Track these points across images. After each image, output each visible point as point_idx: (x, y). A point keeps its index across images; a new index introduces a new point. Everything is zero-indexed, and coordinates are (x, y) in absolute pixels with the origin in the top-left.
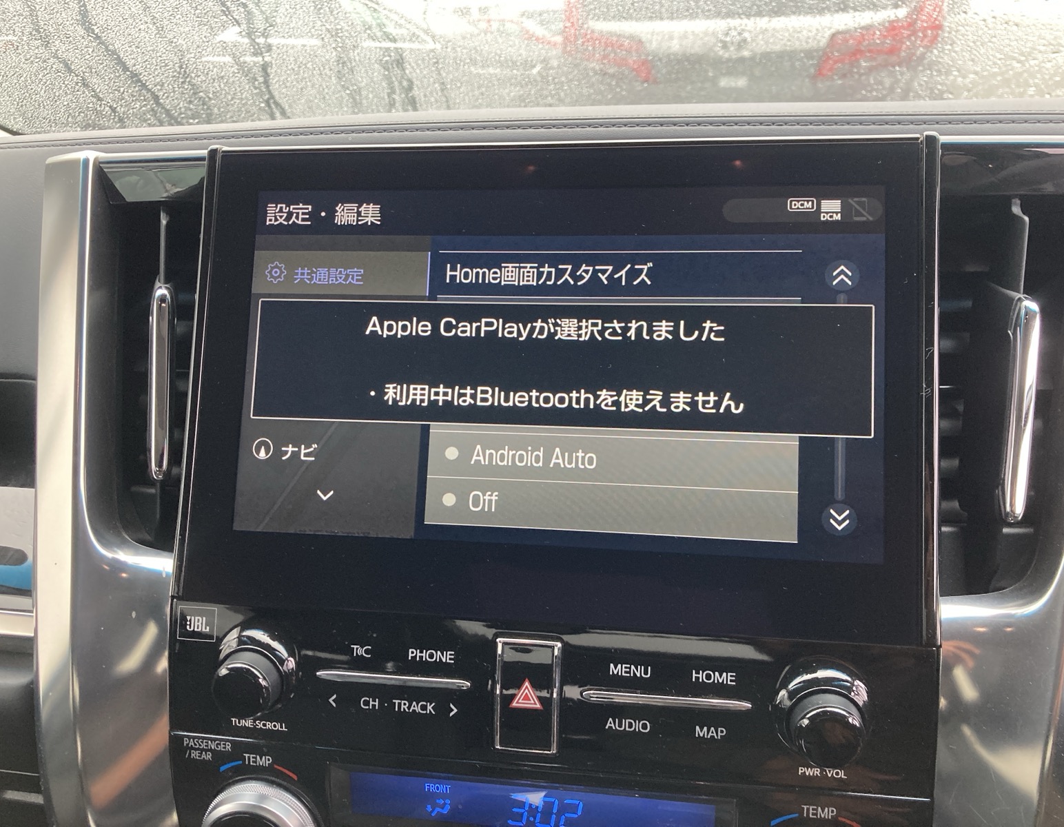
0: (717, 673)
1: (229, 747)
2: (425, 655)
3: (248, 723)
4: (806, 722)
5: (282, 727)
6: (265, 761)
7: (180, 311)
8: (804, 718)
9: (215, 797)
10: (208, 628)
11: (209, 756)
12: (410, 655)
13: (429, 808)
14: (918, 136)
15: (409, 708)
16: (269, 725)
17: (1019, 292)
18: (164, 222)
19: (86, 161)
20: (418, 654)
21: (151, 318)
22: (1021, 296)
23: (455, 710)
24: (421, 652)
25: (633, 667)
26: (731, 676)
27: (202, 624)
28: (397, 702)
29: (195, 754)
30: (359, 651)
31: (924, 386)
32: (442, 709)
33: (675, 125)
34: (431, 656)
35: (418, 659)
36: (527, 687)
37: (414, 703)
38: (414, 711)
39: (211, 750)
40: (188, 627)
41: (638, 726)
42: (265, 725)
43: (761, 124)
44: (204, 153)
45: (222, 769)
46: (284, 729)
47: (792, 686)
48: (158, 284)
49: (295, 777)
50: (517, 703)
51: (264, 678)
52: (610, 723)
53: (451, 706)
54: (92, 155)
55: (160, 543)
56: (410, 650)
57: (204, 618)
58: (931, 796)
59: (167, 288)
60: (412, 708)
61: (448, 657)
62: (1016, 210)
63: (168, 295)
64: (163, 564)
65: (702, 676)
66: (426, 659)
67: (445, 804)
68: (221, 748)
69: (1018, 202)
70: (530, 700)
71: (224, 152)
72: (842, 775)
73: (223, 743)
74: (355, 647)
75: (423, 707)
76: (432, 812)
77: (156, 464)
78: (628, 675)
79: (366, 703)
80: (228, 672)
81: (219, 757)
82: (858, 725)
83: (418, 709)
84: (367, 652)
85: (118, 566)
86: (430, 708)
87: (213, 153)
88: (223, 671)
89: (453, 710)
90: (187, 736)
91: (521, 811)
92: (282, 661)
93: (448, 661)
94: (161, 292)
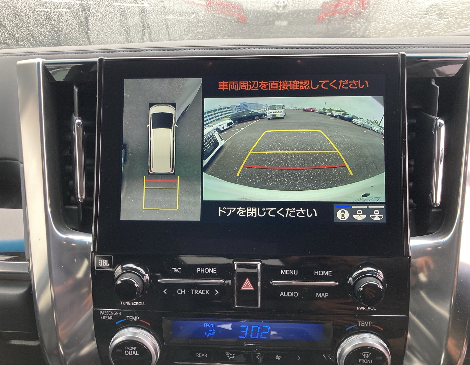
0: (324, 271)
1: (120, 314)
3: (128, 303)
4: (361, 289)
5: (143, 304)
6: (136, 318)
7: (88, 129)
8: (360, 287)
9: (114, 335)
10: (109, 264)
11: (111, 318)
12: (198, 271)
13: (206, 334)
14: (397, 54)
15: (198, 293)
16: (137, 304)
17: (436, 116)
18: (77, 90)
19: (39, 64)
20: (201, 270)
21: (74, 132)
22: (437, 118)
23: (218, 292)
24: (203, 269)
25: (290, 271)
26: (330, 272)
27: (106, 263)
28: (193, 290)
29: (105, 318)
30: (176, 270)
31: (402, 154)
32: (212, 292)
33: (295, 48)
34: (207, 271)
35: (201, 272)
36: (247, 281)
37: (200, 290)
38: (200, 294)
39: (112, 315)
40: (100, 264)
41: (293, 294)
42: (135, 303)
43: (330, 48)
44: (96, 60)
45: (117, 323)
46: (144, 305)
47: (354, 276)
48: (75, 118)
49: (149, 324)
50: (244, 288)
51: (137, 283)
52: (282, 294)
53: (216, 290)
54: (41, 61)
55: (84, 228)
56: (198, 269)
57: (107, 260)
58: (408, 314)
59: (79, 119)
60: (199, 292)
61: (214, 270)
62: (433, 83)
63: (81, 122)
64: (88, 239)
65: (318, 273)
66: (205, 272)
67: (213, 331)
68: (116, 314)
69: (434, 80)
70: (249, 286)
71: (105, 59)
72: (374, 308)
73: (118, 312)
74: (174, 269)
75: (204, 292)
76: (207, 335)
77: (81, 195)
78: (289, 274)
79: (180, 292)
80: (120, 282)
81: (116, 318)
82: (382, 288)
83: (202, 293)
84: (179, 270)
85: (69, 241)
86: (207, 292)
87: (101, 60)
88: (119, 282)
89: (216, 292)
90: (102, 311)
91: (245, 332)
92: (143, 276)
93: (214, 272)
94: (78, 121)
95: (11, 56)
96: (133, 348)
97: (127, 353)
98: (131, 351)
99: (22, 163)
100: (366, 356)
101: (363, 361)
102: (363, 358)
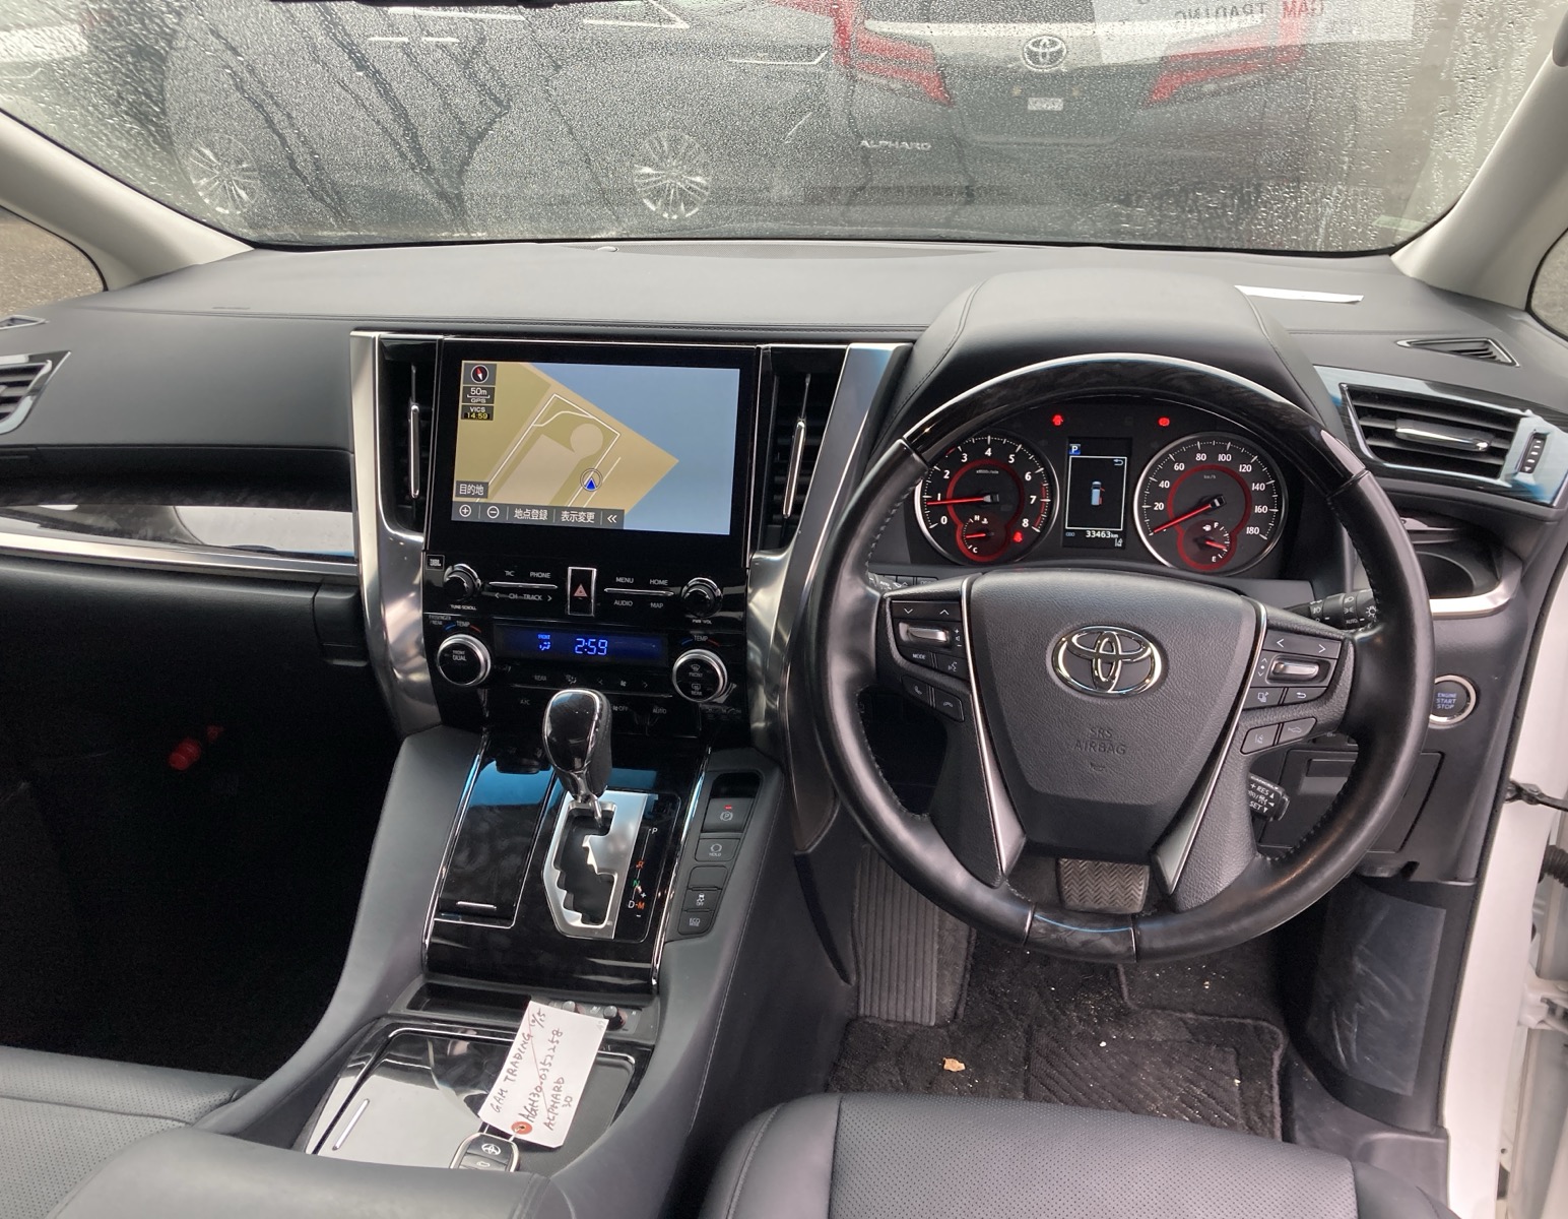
0: (660, 580)
1: (449, 618)
2: (538, 575)
3: (459, 607)
5: (473, 608)
6: (466, 624)
7: (424, 416)
9: (443, 640)
10: (440, 564)
11: (440, 623)
12: (531, 575)
13: (540, 647)
15: (530, 597)
16: (468, 608)
18: (414, 371)
19: (374, 339)
20: (535, 574)
21: (410, 420)
23: (551, 598)
24: (536, 572)
25: (626, 577)
26: (666, 580)
27: (437, 562)
28: (525, 595)
29: (434, 622)
30: (508, 573)
32: (545, 598)
34: (540, 575)
35: (535, 576)
36: (581, 588)
37: (533, 595)
38: (532, 599)
39: (441, 620)
40: (432, 565)
41: (627, 603)
42: (466, 607)
45: (445, 628)
46: (475, 609)
47: (689, 584)
48: (412, 403)
49: (480, 630)
50: (577, 594)
51: (467, 585)
52: (616, 603)
53: (549, 596)
54: (377, 334)
55: (418, 529)
56: (531, 573)
57: (438, 560)
59: (416, 405)
60: (532, 597)
61: (548, 575)
63: (418, 408)
64: (419, 539)
65: (654, 582)
67: (547, 644)
68: (446, 619)
70: (582, 593)
72: (710, 622)
73: (447, 616)
74: (507, 571)
75: (537, 598)
76: (542, 649)
77: (414, 493)
78: (624, 581)
79: (511, 596)
81: (446, 623)
83: (534, 598)
84: (511, 573)
85: (398, 540)
86: (540, 598)
89: (549, 598)
90: (432, 615)
92: (476, 579)
93: (548, 577)
94: (414, 407)
96: (461, 653)
97: (456, 658)
98: (459, 657)
99: (353, 453)
100: (696, 669)
101: (693, 674)
102: (692, 670)
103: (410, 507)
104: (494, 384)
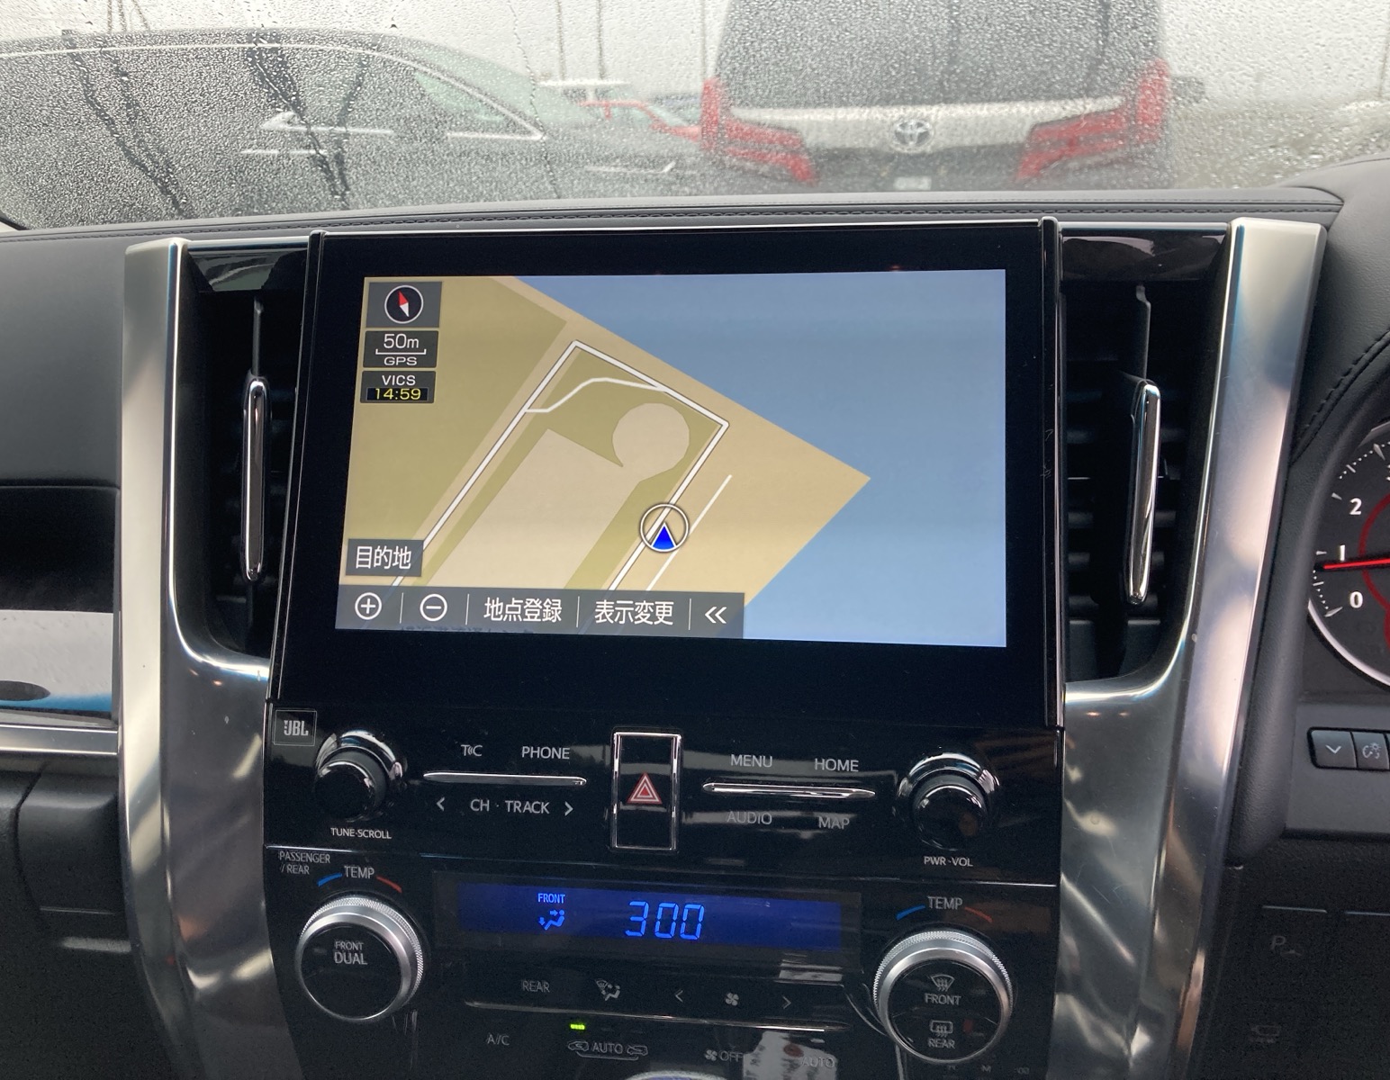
0: (840, 761)
1: (328, 860)
2: (539, 752)
3: (350, 833)
4: (926, 802)
5: (385, 835)
6: (367, 873)
8: (924, 798)
9: (312, 913)
10: (307, 732)
11: (305, 870)
12: (524, 753)
13: (542, 921)
14: (1036, 220)
15: (522, 808)
16: (372, 834)
17: (1142, 377)
18: (259, 312)
19: (175, 249)
20: (532, 752)
21: (245, 411)
22: (1145, 380)
23: (571, 809)
24: (535, 749)
25: (754, 757)
26: (854, 763)
27: (300, 728)
28: (509, 802)
29: (291, 869)
30: (469, 750)
31: (1044, 467)
32: (557, 808)
33: (799, 213)
34: (546, 753)
35: (532, 756)
36: (645, 781)
37: (528, 803)
38: (527, 811)
39: (308, 863)
40: (285, 732)
41: (759, 820)
42: (367, 834)
43: (889, 212)
44: (306, 238)
45: (321, 883)
46: (388, 837)
47: (912, 772)
48: (251, 377)
49: (399, 889)
50: (636, 797)
51: (370, 778)
52: (732, 819)
53: (567, 804)
54: (179, 242)
55: (255, 648)
56: (524, 748)
57: (303, 722)
58: (1057, 880)
59: (260, 380)
60: (525, 809)
61: (564, 753)
62: (1141, 296)
63: (264, 387)
64: (259, 671)
65: (825, 765)
66: (540, 756)
67: (559, 915)
68: (319, 860)
69: (1143, 288)
70: (648, 794)
71: (327, 236)
72: (967, 862)
73: (322, 854)
74: (465, 746)
75: (538, 807)
76: (545, 925)
77: (250, 565)
78: (749, 766)
79: (477, 805)
80: (329, 771)
81: (318, 870)
82: (980, 806)
83: (532, 810)
84: (477, 751)
86: (544, 807)
87: (315, 238)
88: (325, 771)
89: (567, 809)
90: (284, 850)
91: (640, 919)
92: (390, 764)
93: (563, 757)
94: (256, 384)
95: (118, 235)
96: (354, 946)
97: (340, 958)
98: (350, 955)
99: (120, 488)
100: (943, 985)
101: (935, 998)
102: (933, 990)
103: (242, 600)
104: (438, 326)
